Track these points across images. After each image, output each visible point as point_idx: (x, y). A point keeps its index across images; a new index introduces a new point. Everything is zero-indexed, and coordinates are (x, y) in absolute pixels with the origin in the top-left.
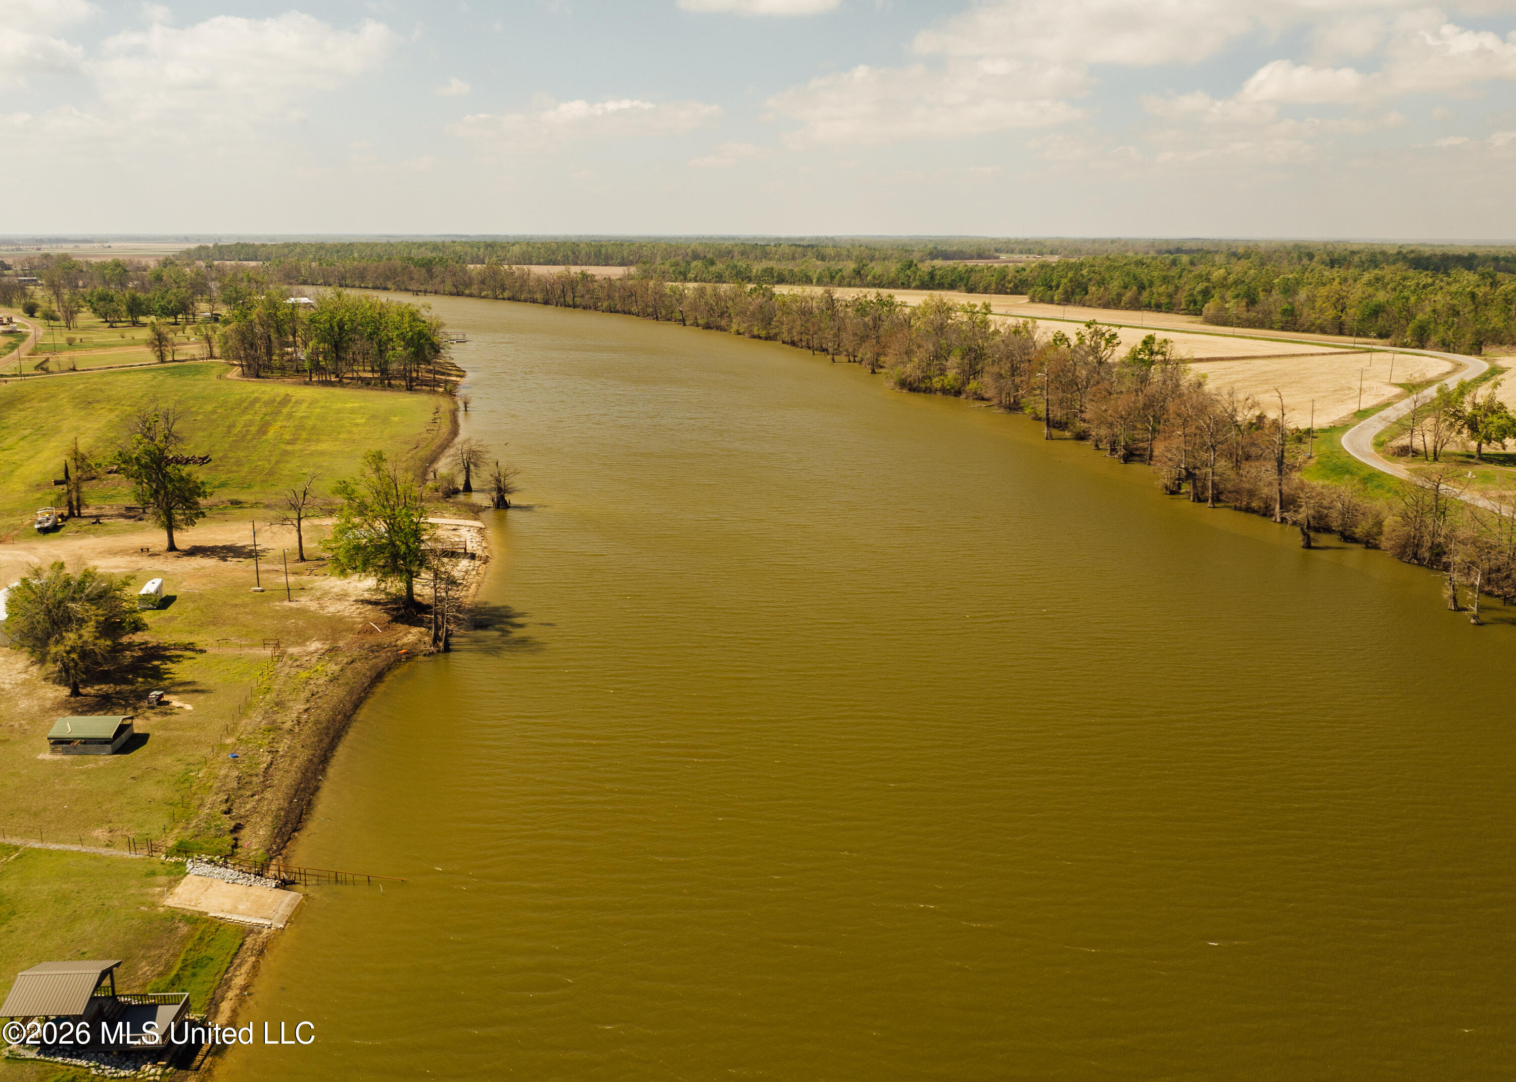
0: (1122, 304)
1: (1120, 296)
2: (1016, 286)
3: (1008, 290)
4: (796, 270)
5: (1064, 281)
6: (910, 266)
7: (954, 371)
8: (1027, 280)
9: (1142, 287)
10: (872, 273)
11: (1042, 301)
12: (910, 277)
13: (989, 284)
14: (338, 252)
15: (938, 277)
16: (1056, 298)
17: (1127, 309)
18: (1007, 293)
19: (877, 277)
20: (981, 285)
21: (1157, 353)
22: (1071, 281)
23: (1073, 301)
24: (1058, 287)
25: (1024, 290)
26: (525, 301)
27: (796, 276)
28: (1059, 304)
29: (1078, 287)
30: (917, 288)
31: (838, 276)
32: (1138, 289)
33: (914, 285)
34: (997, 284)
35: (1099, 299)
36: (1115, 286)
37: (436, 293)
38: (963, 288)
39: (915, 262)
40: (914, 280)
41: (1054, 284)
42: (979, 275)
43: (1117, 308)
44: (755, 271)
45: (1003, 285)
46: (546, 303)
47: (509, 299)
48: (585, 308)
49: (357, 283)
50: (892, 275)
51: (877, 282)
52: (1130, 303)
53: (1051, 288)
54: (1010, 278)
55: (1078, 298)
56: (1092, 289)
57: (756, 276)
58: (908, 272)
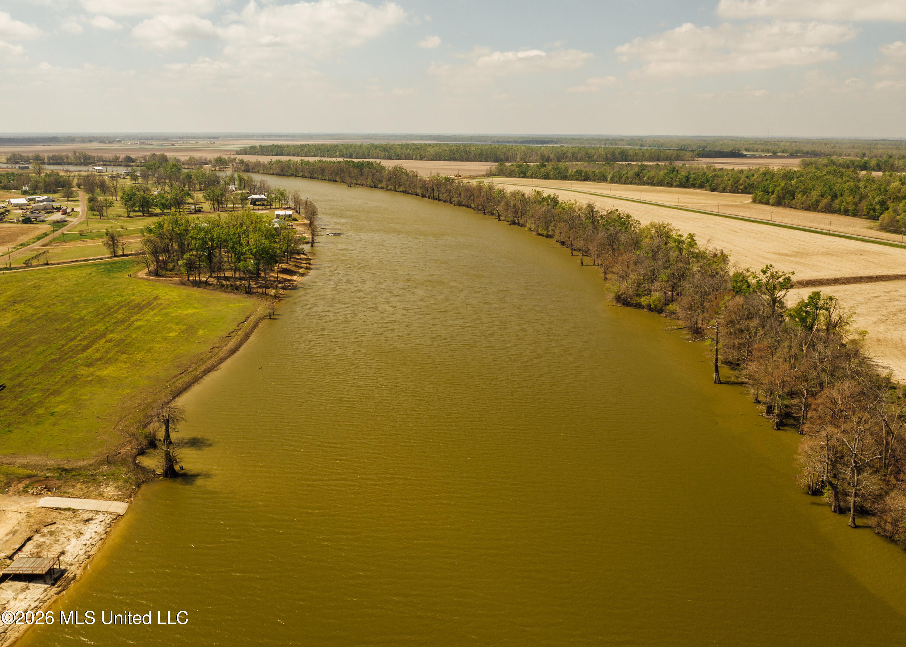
0: (819, 208)
1: (818, 202)
2: (745, 188)
3: (740, 191)
4: (597, 171)
5: (778, 189)
6: (673, 171)
7: (657, 293)
8: (753, 184)
9: (835, 197)
10: (647, 176)
11: (761, 202)
12: (672, 179)
13: (727, 186)
14: (328, 151)
15: (692, 179)
16: (771, 201)
17: (822, 212)
18: (738, 193)
19: (650, 178)
20: (720, 186)
21: (822, 308)
22: (782, 189)
23: (783, 203)
24: (773, 192)
25: (751, 191)
26: (412, 194)
27: (597, 176)
28: (773, 205)
29: (788, 193)
30: (678, 186)
31: (624, 177)
32: (832, 198)
33: (674, 184)
34: (732, 186)
35: (803, 203)
36: (815, 194)
37: (362, 185)
38: (708, 188)
39: (676, 169)
40: (675, 181)
41: (770, 190)
42: (720, 179)
43: (815, 211)
44: (570, 172)
45: (737, 187)
46: (424, 196)
47: (403, 192)
48: (445, 201)
49: (320, 177)
50: (661, 177)
51: (650, 181)
52: (825, 208)
53: (768, 193)
54: (741, 182)
55: (787, 201)
56: (798, 196)
57: (570, 176)
58: (671, 175)
